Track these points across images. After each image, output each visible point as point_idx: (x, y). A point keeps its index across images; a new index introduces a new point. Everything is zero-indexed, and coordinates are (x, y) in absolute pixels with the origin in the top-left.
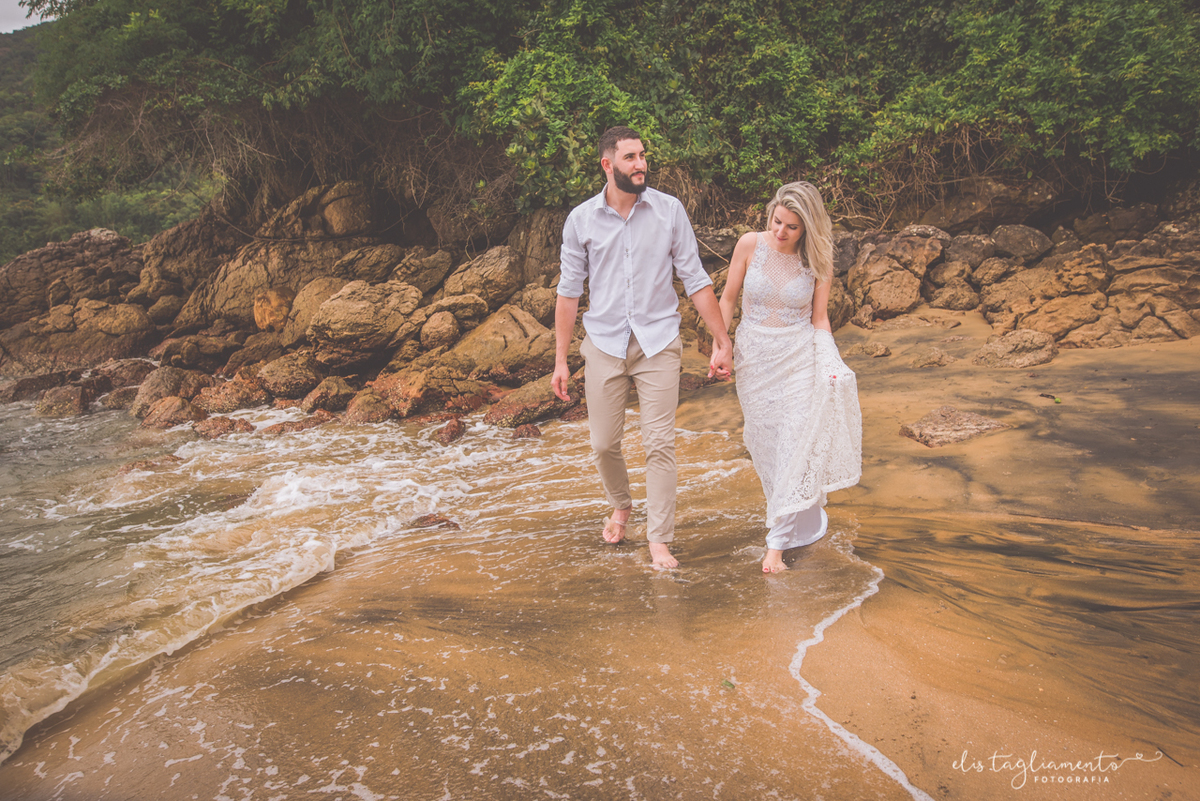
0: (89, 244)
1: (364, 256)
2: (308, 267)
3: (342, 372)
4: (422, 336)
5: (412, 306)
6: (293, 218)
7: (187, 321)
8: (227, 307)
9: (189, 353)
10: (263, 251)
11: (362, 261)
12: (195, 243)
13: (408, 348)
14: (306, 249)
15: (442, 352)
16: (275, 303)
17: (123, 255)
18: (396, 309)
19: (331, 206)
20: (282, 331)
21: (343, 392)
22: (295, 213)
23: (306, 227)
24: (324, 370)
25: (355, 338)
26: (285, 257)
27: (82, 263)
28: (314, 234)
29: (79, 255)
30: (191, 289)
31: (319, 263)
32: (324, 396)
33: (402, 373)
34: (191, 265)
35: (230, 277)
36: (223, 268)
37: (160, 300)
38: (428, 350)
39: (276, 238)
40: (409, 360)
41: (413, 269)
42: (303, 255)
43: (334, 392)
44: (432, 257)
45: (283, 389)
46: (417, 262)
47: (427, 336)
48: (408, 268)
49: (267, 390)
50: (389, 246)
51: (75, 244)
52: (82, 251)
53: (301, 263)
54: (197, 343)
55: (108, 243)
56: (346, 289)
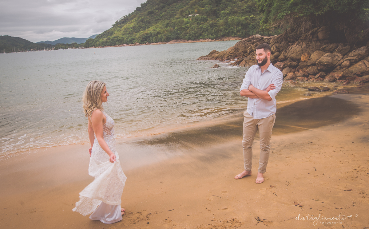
0: (255, 38)
1: (328, 46)
2: (312, 47)
3: (324, 71)
4: (342, 65)
5: (340, 59)
6: (310, 35)
7: (281, 58)
8: (291, 55)
9: (289, 65)
10: (301, 43)
11: (328, 47)
12: (282, 40)
13: (338, 68)
14: (312, 43)
15: (346, 69)
16: (306, 56)
17: (262, 41)
18: (337, 59)
19: (320, 32)
20: (307, 62)
21: (324, 75)
22: (310, 34)
23: (313, 37)
24: (320, 71)
25: (327, 65)
26: (307, 45)
27: (253, 43)
28: (314, 39)
29: (253, 41)
30: (282, 51)
31: (315, 46)
32: (321, 75)
33: (336, 72)
34: (282, 45)
35: (293, 49)
36: (291, 47)
37: (276, 53)
38: (342, 68)
39: (304, 40)
40: (338, 70)
41: (340, 50)
42: (311, 44)
43: (323, 74)
44: (345, 47)
45: (312, 73)
46: (342, 48)
47: (343, 65)
48: (339, 50)
49: (308, 73)
50: (335, 44)
51: (252, 38)
52: (253, 40)
53: (310, 46)
54: (291, 63)
55: (259, 38)
56: (326, 54)
